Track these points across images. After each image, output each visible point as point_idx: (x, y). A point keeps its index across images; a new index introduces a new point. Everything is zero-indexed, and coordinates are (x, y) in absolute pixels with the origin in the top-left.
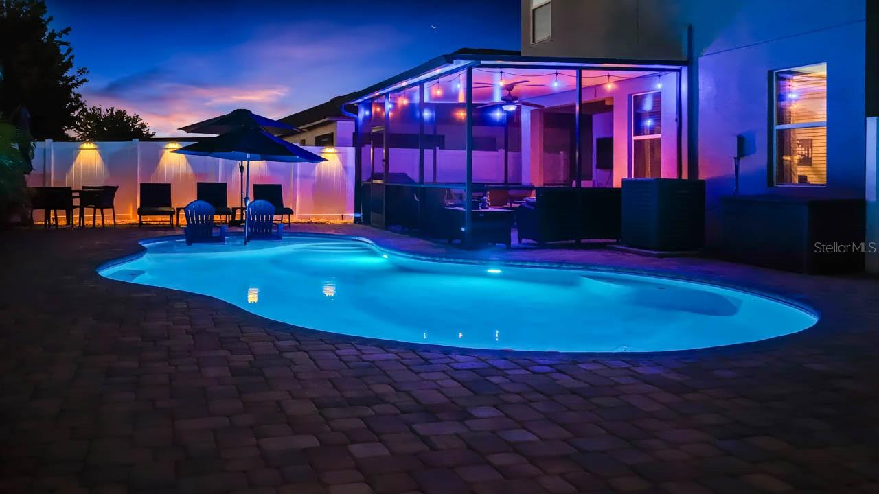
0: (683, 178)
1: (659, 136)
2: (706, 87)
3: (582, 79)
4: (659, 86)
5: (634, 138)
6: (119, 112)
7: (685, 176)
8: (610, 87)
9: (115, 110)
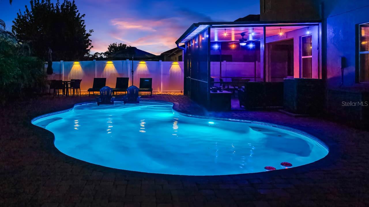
0: (320, 79)
1: (311, 56)
2: (330, 33)
3: (266, 31)
4: (308, 33)
5: (302, 57)
6: (124, 45)
7: (321, 78)
8: (281, 34)
9: (122, 44)
